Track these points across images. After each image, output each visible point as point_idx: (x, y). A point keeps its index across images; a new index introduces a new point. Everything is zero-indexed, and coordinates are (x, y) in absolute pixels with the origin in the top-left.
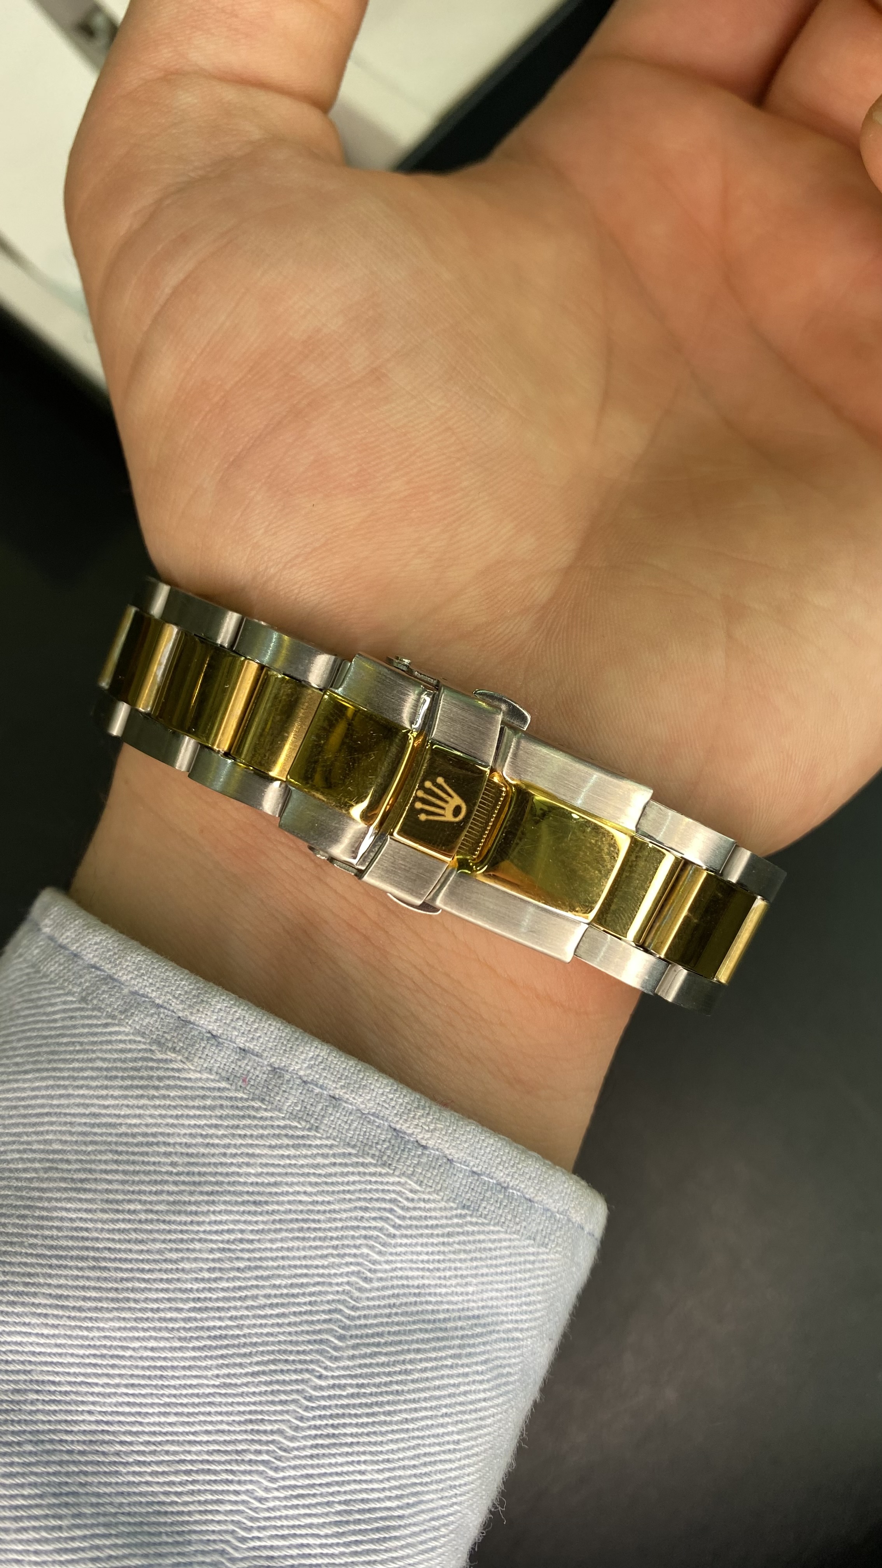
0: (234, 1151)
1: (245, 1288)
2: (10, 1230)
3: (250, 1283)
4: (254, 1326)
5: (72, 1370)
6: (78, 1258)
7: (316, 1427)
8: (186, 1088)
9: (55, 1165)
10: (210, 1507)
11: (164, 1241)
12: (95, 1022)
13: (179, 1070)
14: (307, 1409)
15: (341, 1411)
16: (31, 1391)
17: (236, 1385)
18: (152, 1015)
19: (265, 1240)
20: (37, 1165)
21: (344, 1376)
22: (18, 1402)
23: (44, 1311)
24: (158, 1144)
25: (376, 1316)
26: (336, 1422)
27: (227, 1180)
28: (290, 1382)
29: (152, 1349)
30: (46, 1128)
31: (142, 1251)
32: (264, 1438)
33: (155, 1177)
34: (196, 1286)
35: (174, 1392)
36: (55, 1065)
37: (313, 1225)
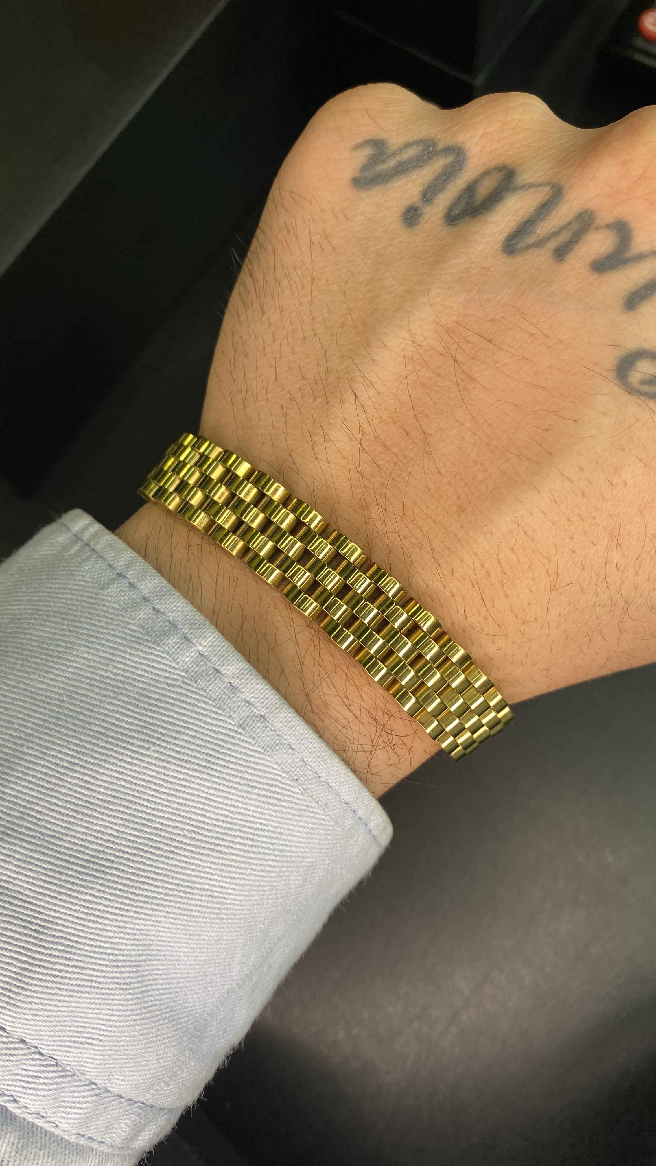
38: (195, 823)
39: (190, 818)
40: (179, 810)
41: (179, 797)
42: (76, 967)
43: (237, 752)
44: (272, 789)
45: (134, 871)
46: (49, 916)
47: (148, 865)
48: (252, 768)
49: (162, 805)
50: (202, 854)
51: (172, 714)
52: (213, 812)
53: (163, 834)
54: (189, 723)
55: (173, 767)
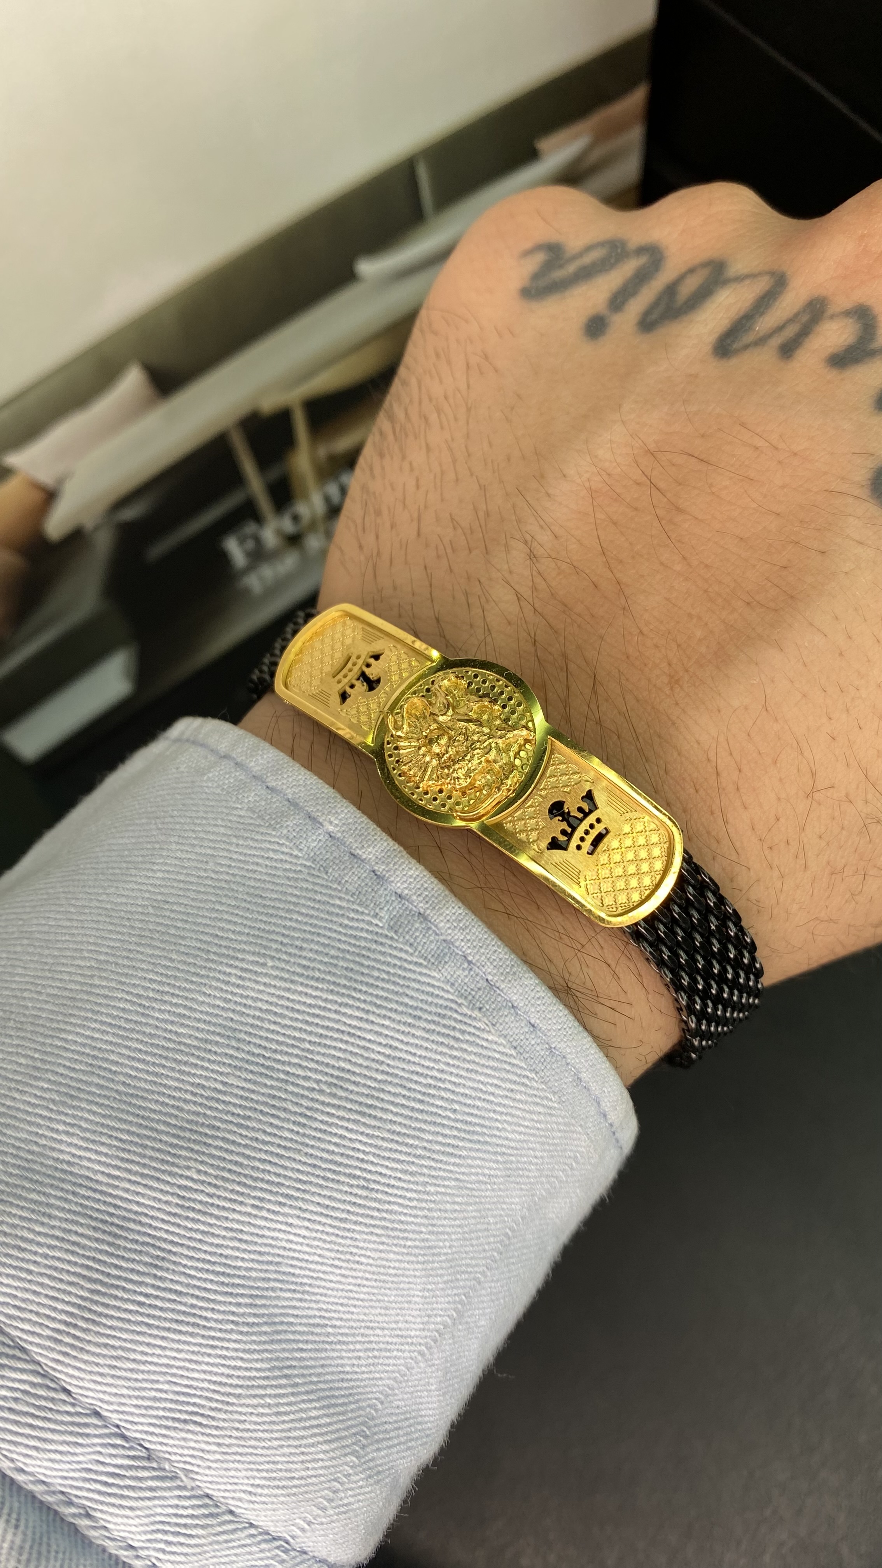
38: (336, 1073)
39: (327, 1065)
40: (312, 1052)
41: (311, 1033)
42: (170, 1290)
43: (389, 964)
44: (444, 1022)
45: (248, 1142)
46: (130, 1211)
47: (270, 1134)
48: (413, 989)
49: (287, 1045)
50: (348, 1120)
51: (295, 916)
52: (362, 1056)
53: (291, 1088)
54: (320, 927)
55: (300, 989)
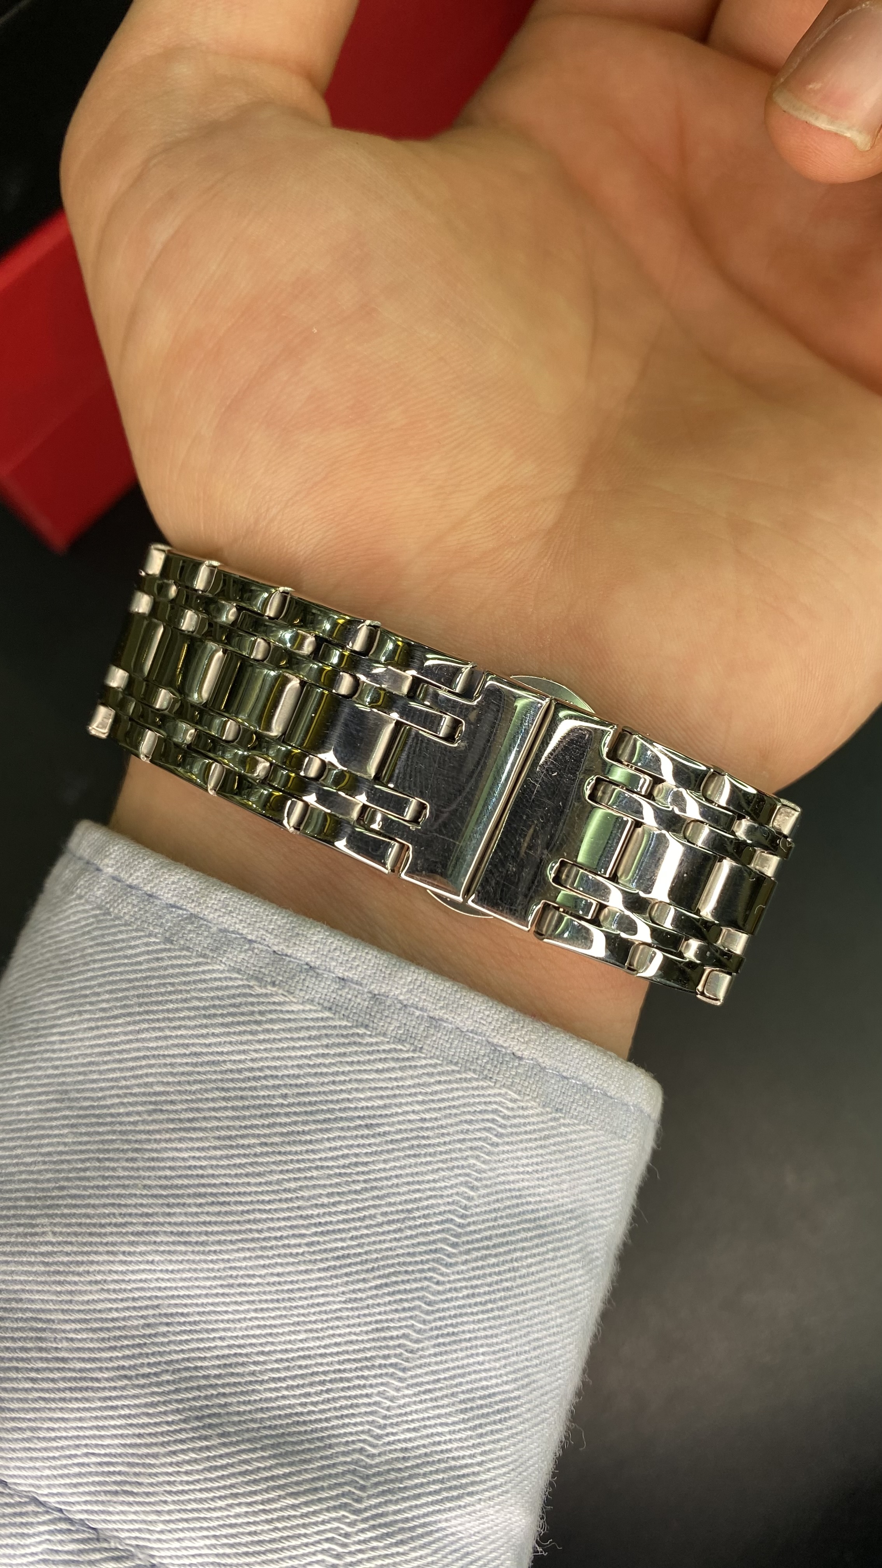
0: (342, 1078)
1: (363, 1209)
2: (122, 1173)
3: (367, 1204)
4: (374, 1243)
5: (200, 1301)
6: (196, 1195)
7: (437, 1328)
8: (289, 1020)
9: (159, 1107)
10: (346, 1412)
11: (281, 1172)
12: (185, 962)
13: (279, 1004)
14: (428, 1313)
15: (458, 1311)
16: (161, 1324)
17: (361, 1299)
18: (246, 951)
19: (378, 1161)
20: (140, 1108)
21: (459, 1280)
22: (150, 1336)
23: (167, 1248)
24: (265, 1078)
25: (483, 1221)
26: (454, 1321)
27: (337, 1107)
28: (410, 1291)
29: (278, 1275)
30: (145, 1071)
31: (260, 1184)
32: (391, 1343)
33: (265, 1111)
34: (316, 1212)
35: (302, 1311)
36: (147, 1008)
37: (424, 1142)
